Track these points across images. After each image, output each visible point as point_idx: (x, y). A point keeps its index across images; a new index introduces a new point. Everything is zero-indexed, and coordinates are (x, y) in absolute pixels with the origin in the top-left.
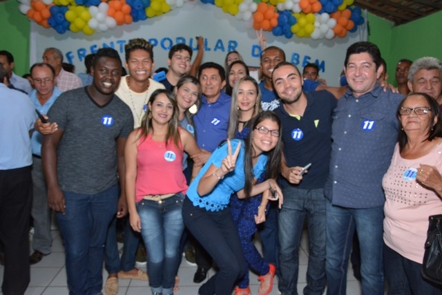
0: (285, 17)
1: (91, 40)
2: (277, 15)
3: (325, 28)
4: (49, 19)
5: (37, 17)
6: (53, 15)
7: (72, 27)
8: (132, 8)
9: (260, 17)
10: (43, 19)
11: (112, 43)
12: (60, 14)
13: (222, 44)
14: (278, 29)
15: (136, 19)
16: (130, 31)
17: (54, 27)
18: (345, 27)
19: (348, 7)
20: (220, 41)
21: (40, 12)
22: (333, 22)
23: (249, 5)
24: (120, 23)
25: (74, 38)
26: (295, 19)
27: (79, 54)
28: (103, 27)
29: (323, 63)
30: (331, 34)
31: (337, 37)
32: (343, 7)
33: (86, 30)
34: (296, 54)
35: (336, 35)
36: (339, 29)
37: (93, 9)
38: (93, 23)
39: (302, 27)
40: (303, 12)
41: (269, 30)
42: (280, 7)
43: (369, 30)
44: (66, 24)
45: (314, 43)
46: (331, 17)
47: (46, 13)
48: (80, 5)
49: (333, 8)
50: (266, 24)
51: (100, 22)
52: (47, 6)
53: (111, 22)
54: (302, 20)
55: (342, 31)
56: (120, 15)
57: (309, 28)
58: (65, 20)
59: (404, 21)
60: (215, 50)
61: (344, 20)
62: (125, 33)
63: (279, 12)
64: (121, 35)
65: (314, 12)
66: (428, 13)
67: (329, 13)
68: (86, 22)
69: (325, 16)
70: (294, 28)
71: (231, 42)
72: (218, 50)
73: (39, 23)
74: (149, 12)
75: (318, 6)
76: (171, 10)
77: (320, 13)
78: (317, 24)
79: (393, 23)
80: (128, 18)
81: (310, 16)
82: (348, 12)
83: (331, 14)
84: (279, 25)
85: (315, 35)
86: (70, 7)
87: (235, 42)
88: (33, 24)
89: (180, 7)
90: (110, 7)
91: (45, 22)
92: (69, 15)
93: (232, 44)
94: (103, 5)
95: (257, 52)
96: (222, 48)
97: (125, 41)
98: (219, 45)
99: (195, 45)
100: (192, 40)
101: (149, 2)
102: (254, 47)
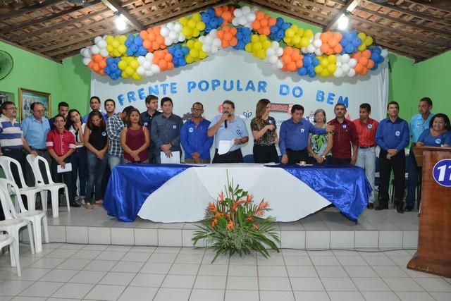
0: (310, 58)
1: (139, 85)
2: (302, 57)
3: (346, 67)
4: (104, 69)
5: (96, 67)
6: (108, 65)
7: (124, 74)
8: (174, 56)
9: (288, 59)
10: (101, 69)
11: (156, 86)
12: (113, 64)
13: (252, 85)
14: (303, 69)
15: (177, 65)
16: (171, 75)
17: (109, 75)
18: (366, 66)
19: (368, 48)
20: (250, 82)
21: (98, 63)
22: (353, 62)
23: (276, 50)
24: (163, 69)
25: (125, 83)
26: (318, 60)
27: (129, 97)
28: (149, 73)
29: (347, 99)
30: (352, 72)
31: (359, 75)
32: (362, 47)
33: (135, 76)
34: (321, 92)
35: (357, 73)
36: (360, 67)
37: (141, 58)
38: (140, 71)
39: (325, 68)
40: (325, 55)
41: (295, 71)
42: (304, 50)
43: (390, 68)
44: (119, 72)
45: (338, 81)
46: (351, 57)
47: (103, 64)
48: (131, 56)
49: (352, 48)
50: (293, 66)
51: (147, 69)
52: (104, 58)
53: (156, 69)
54: (324, 62)
55: (363, 69)
56: (163, 63)
57: (331, 67)
58: (118, 68)
59: (423, 59)
60: (246, 89)
61: (364, 60)
62: (167, 76)
63: (303, 54)
64: (165, 79)
65: (335, 54)
66: (443, 51)
67: (349, 54)
68: (135, 70)
69: (346, 56)
70: (318, 69)
71: (260, 83)
72: (249, 90)
73: (97, 72)
74: (188, 59)
75: (339, 48)
76: (207, 56)
77: (341, 54)
78: (339, 64)
79: (414, 60)
80: (170, 65)
81: (332, 57)
82: (368, 53)
83: (352, 55)
84: (304, 66)
85: (338, 73)
86: (122, 58)
87: (264, 83)
88: (93, 73)
89: (215, 54)
90: (155, 56)
91: (102, 71)
92: (121, 64)
93: (262, 85)
94: (149, 55)
95: (285, 90)
96: (253, 88)
97: (167, 85)
98: (250, 86)
99: (228, 86)
100: (225, 82)
101: (188, 50)
102: (282, 86)
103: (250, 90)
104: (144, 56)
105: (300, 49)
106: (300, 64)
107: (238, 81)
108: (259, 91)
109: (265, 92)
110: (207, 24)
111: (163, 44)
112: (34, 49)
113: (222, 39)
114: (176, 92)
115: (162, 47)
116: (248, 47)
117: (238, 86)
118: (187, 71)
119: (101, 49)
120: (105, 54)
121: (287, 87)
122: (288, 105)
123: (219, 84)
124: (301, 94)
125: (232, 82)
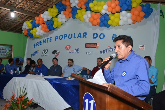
1: (40, 39)
4: (28, 34)
7: (33, 36)
9: (92, 19)
11: (45, 39)
14: (102, 23)
16: (50, 34)
18: (138, 16)
20: (80, 33)
23: (87, 15)
25: (36, 39)
26: (109, 17)
27: (37, 44)
32: (135, 5)
34: (115, 35)
35: (134, 21)
36: (134, 17)
38: (37, 33)
39: (113, 21)
40: (113, 14)
47: (27, 32)
49: (127, 7)
50: (95, 22)
51: (39, 32)
52: (27, 30)
53: (42, 32)
54: (112, 17)
56: (44, 29)
58: (31, 33)
60: (78, 37)
62: (49, 35)
67: (126, 10)
68: (35, 33)
70: (109, 22)
71: (84, 33)
75: (118, 8)
76: (63, 24)
77: (121, 11)
78: (121, 18)
80: (47, 29)
81: (116, 14)
82: (140, 8)
85: (121, 23)
90: (42, 26)
92: (31, 31)
93: (85, 34)
94: (40, 26)
95: (95, 36)
96: (81, 37)
97: (48, 38)
98: (80, 35)
99: (70, 37)
100: (69, 34)
101: (53, 22)
102: (94, 34)
103: (79, 38)
104: (38, 27)
105: (100, 13)
106: (99, 21)
107: (75, 34)
108: (83, 37)
109: (86, 37)
110: (59, 9)
111: (43, 21)
112: (3, 29)
113: (65, 15)
114: (51, 41)
115: (44, 22)
116: (76, 16)
117: (74, 36)
118: (56, 31)
119: (25, 26)
120: (27, 28)
121: (97, 34)
122: (96, 43)
123: (67, 36)
124: (104, 37)
125: (72, 34)
